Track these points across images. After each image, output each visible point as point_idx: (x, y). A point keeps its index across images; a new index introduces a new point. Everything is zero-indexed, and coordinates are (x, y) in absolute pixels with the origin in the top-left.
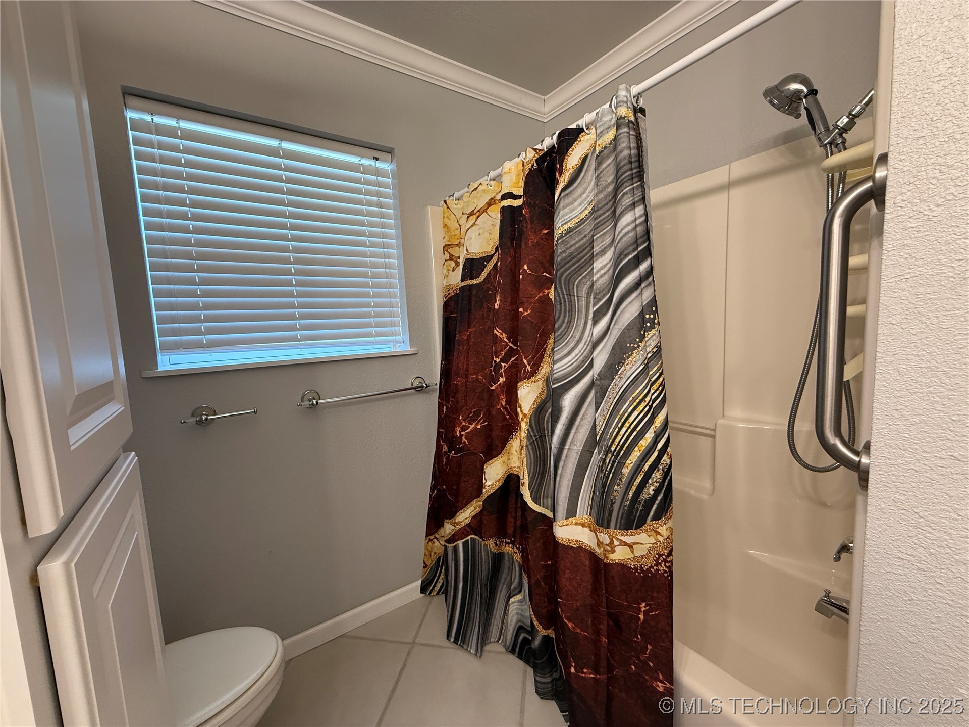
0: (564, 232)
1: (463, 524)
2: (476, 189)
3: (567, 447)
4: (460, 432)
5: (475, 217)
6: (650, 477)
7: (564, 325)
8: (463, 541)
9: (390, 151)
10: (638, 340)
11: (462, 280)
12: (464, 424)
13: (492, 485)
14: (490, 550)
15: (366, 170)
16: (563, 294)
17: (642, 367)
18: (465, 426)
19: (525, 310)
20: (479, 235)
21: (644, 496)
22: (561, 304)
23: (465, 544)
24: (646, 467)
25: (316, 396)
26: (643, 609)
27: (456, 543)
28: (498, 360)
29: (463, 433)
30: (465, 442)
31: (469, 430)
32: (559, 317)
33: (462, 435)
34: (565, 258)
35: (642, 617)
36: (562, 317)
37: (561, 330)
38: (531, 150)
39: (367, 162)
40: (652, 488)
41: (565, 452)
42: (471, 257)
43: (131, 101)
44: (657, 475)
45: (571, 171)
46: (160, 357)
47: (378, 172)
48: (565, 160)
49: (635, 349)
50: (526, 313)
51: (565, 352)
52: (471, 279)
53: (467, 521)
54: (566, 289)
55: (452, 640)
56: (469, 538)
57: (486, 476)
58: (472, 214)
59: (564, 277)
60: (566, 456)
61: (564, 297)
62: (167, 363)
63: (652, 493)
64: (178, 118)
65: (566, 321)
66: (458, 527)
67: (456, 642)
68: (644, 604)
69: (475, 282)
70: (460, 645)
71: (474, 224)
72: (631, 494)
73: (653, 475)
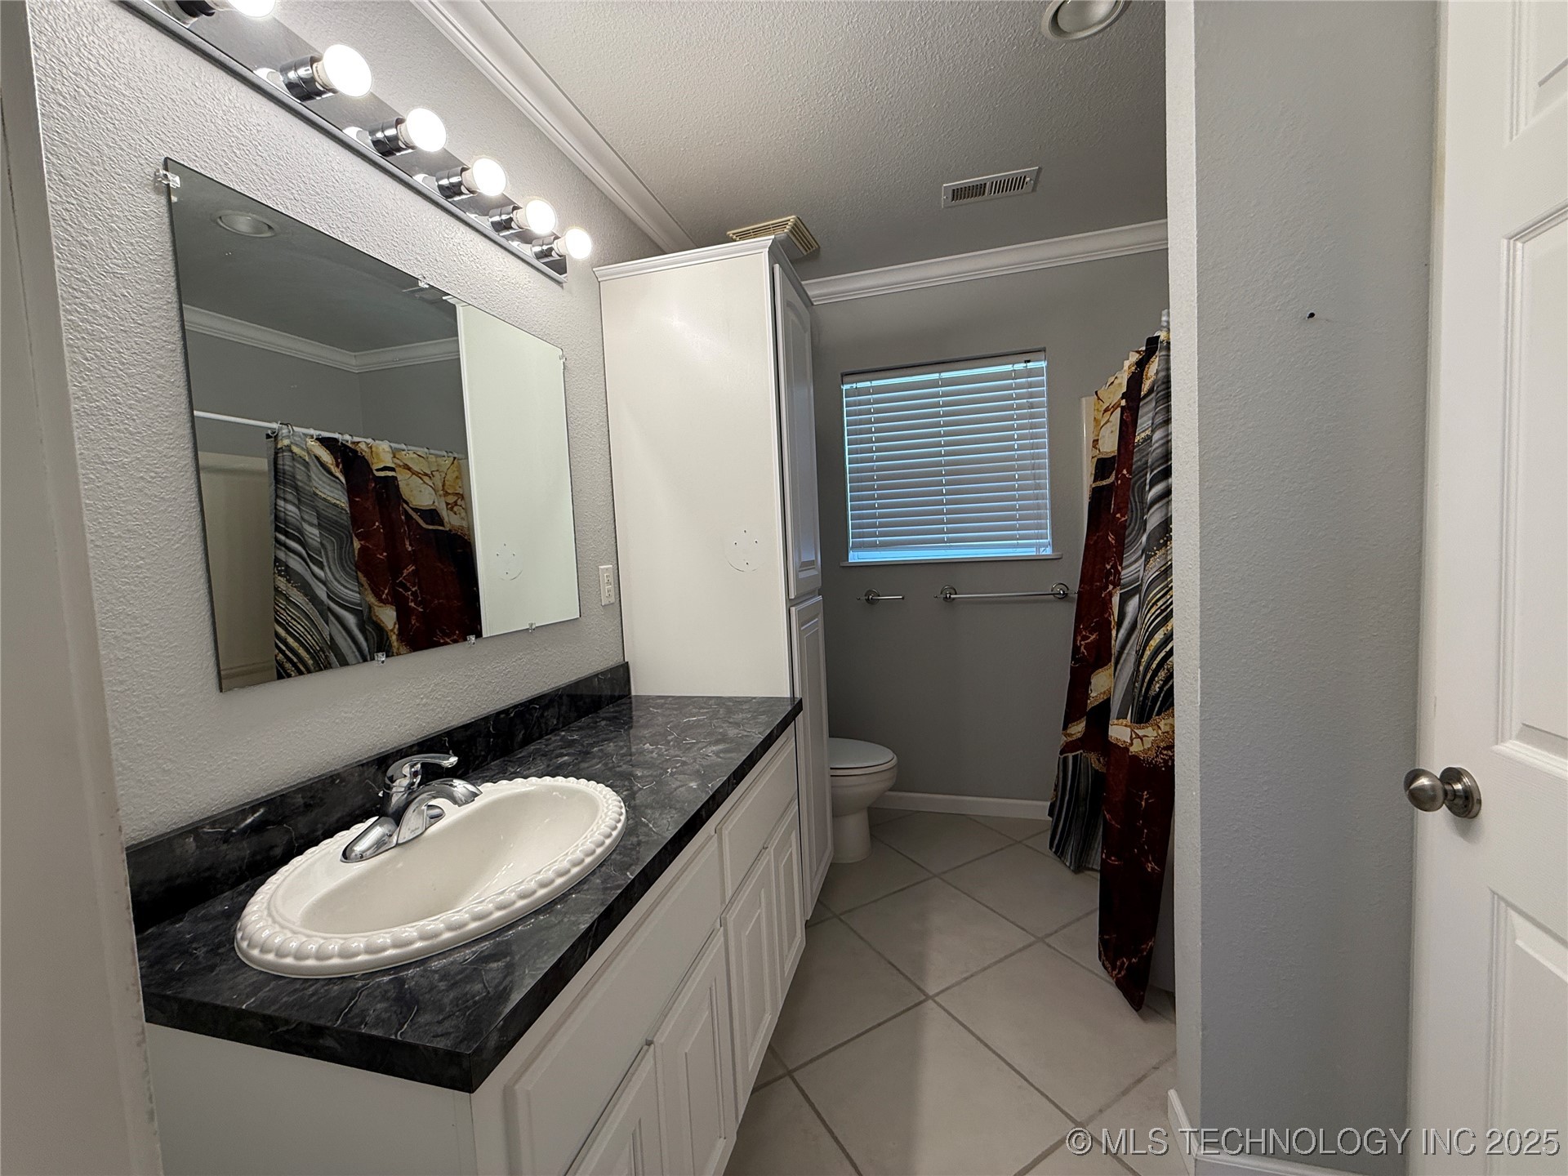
0: (1141, 441)
1: (1075, 737)
2: (1113, 383)
3: (1126, 652)
4: (1080, 641)
5: (1110, 412)
6: (1156, 675)
7: (1134, 532)
8: (1073, 754)
9: (1044, 350)
10: (1155, 548)
11: (1094, 481)
12: (1084, 633)
13: (1096, 697)
14: (1091, 764)
15: (1017, 375)
16: (1135, 502)
17: (1157, 573)
18: (1085, 635)
19: (1123, 516)
20: (1112, 432)
21: (1152, 693)
22: (1132, 511)
23: (1075, 758)
24: (1154, 666)
25: (953, 592)
26: (1145, 797)
27: (1066, 755)
28: (1108, 567)
29: (1082, 643)
30: (1083, 653)
31: (1089, 641)
32: (1130, 524)
33: (1081, 645)
34: (1139, 467)
35: (1143, 803)
36: (1132, 524)
37: (1131, 537)
38: (1134, 353)
39: (1020, 366)
40: (1158, 685)
41: (1124, 656)
42: (1103, 457)
43: (846, 379)
44: (1162, 674)
45: (1152, 379)
46: (851, 554)
47: (1030, 373)
48: (1146, 369)
49: (1152, 556)
50: (1123, 519)
51: (1133, 559)
52: (1102, 480)
53: (1079, 735)
54: (1138, 496)
55: (1054, 850)
56: (1078, 752)
57: (1092, 687)
58: (1106, 410)
59: (1137, 485)
60: (1124, 660)
61: (1136, 505)
62: (855, 557)
63: (1157, 690)
64: (871, 380)
65: (1136, 528)
66: (1070, 739)
67: (1056, 853)
68: (1146, 793)
69: (1104, 483)
70: (1059, 857)
71: (1108, 421)
72: (1143, 690)
73: (1159, 674)
